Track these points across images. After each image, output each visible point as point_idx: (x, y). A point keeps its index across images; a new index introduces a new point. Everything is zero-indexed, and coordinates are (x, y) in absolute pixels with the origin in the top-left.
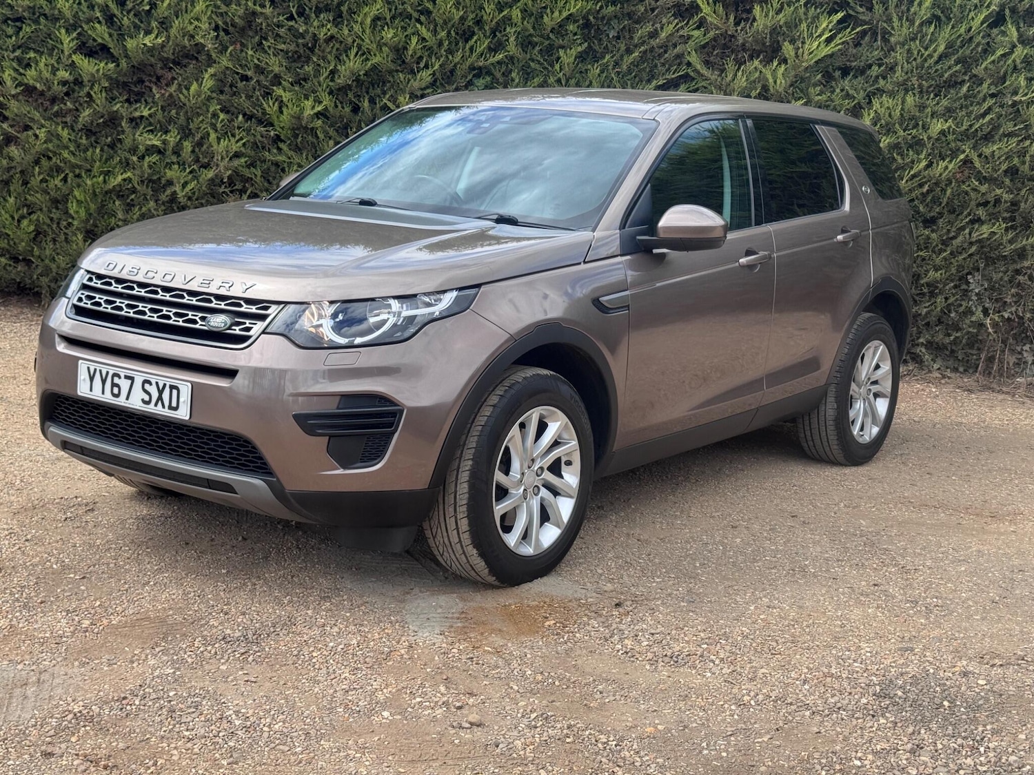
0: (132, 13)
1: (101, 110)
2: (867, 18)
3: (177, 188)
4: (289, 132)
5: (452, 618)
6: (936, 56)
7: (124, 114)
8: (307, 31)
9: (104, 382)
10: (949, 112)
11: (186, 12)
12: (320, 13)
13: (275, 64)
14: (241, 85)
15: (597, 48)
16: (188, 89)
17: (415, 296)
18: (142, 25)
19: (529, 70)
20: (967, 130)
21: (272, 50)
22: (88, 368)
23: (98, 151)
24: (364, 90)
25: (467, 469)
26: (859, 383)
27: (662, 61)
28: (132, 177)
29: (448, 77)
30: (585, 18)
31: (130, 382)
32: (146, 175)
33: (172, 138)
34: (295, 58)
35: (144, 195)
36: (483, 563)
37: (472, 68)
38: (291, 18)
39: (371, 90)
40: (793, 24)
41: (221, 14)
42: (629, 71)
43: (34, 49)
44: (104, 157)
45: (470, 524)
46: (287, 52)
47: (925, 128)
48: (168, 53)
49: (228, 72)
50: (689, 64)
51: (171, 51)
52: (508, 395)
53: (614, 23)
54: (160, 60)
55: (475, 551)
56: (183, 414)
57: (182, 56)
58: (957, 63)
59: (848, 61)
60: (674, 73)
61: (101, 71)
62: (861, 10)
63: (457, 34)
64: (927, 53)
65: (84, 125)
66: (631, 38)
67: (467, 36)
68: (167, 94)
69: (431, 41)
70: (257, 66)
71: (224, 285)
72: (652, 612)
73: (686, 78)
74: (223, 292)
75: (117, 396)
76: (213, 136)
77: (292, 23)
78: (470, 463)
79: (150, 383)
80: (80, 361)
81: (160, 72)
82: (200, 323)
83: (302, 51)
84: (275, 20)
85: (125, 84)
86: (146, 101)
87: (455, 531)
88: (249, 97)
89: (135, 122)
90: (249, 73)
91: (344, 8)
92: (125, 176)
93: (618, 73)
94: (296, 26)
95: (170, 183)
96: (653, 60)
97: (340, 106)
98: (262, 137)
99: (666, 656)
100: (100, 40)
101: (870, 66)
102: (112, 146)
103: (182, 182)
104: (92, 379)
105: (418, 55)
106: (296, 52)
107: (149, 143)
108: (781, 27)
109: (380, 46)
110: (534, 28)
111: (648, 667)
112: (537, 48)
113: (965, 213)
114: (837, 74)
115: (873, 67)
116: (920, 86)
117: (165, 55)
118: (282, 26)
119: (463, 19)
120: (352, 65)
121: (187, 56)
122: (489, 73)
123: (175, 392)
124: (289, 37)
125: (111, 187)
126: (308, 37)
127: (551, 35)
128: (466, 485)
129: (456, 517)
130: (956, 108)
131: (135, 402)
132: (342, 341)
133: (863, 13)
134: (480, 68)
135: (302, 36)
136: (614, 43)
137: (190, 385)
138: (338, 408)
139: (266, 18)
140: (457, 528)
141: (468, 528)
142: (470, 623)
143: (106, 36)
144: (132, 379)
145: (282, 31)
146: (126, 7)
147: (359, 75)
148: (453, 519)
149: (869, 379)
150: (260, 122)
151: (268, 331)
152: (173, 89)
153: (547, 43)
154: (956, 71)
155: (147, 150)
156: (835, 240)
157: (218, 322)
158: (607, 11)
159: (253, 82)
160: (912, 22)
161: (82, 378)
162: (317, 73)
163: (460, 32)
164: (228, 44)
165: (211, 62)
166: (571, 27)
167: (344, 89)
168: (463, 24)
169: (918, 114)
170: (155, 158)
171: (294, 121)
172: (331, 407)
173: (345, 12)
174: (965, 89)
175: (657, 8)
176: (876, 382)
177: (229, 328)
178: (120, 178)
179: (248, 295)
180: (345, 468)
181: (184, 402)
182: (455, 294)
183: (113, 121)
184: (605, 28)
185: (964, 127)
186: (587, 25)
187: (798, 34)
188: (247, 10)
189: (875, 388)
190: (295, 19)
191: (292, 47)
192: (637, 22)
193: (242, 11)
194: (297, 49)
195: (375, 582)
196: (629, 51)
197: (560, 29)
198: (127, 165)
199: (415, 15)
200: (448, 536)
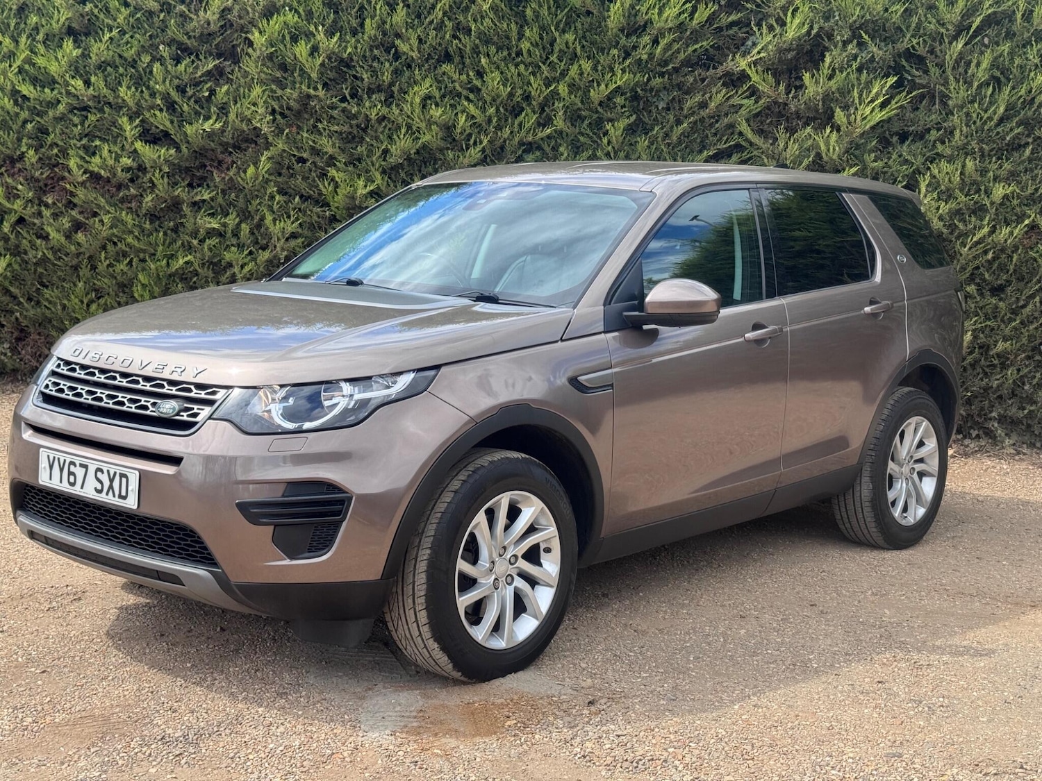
0: (193, 99)
1: (163, 195)
2: (923, 82)
3: (236, 269)
4: (344, 212)
5: (408, 717)
6: (996, 118)
7: (185, 198)
8: (359, 112)
9: (61, 470)
10: (1013, 176)
11: (244, 97)
12: (373, 93)
13: (328, 146)
14: (297, 167)
15: (646, 120)
16: (245, 172)
17: (370, 378)
18: (202, 111)
19: (579, 144)
20: (1033, 194)
21: (327, 131)
22: (48, 456)
23: (161, 234)
24: (416, 168)
25: (425, 558)
26: (899, 461)
27: (713, 131)
28: (193, 260)
29: (499, 153)
30: (633, 90)
31: (84, 470)
32: (207, 258)
33: (232, 220)
34: (350, 139)
35: (206, 277)
36: (446, 658)
37: (521, 143)
38: (344, 100)
39: (423, 168)
40: (845, 91)
41: (278, 98)
42: (680, 142)
43: (100, 137)
44: (167, 242)
45: (429, 617)
46: (341, 133)
47: (988, 193)
48: (228, 138)
49: (285, 155)
50: (741, 134)
51: (231, 136)
52: (471, 481)
53: (663, 94)
54: (221, 144)
55: (436, 645)
56: (131, 503)
57: (241, 141)
58: (1018, 125)
59: (906, 125)
60: (725, 143)
61: (162, 158)
62: (917, 73)
63: (506, 110)
64: (986, 116)
65: (148, 210)
66: (681, 109)
67: (516, 111)
68: (227, 178)
69: (480, 118)
70: (313, 148)
71: (177, 369)
72: (626, 711)
73: (738, 148)
74: (175, 377)
75: (73, 484)
76: (269, 218)
77: (344, 105)
78: (428, 551)
79: (102, 471)
80: (42, 449)
81: (221, 157)
82: (151, 409)
83: (355, 132)
84: (328, 102)
85: (188, 170)
86: (208, 185)
87: (415, 624)
88: (305, 179)
89: (197, 206)
90: (305, 155)
91: (395, 89)
92: (186, 259)
93: (669, 144)
94: (349, 107)
95: (230, 265)
96: (704, 131)
97: (392, 185)
98: (319, 217)
99: (627, 760)
100: (161, 127)
101: (928, 131)
102: (175, 230)
103: (240, 263)
104: (51, 467)
105: (467, 132)
106: (350, 133)
107: (209, 226)
108: (833, 93)
109: (430, 123)
110: (582, 102)
111: (603, 773)
112: (586, 122)
113: (1035, 280)
114: (895, 139)
115: (932, 132)
116: (981, 150)
117: (225, 140)
118: (336, 108)
119: (511, 95)
120: (402, 145)
121: (247, 140)
122: (539, 148)
123: (124, 480)
124: (343, 118)
125: (173, 270)
126: (361, 118)
127: (600, 109)
128: (423, 576)
129: (415, 609)
130: (1021, 172)
131: (88, 491)
132: (290, 426)
133: (919, 76)
134: (530, 143)
135: (355, 116)
136: (664, 114)
137: (137, 473)
138: (283, 496)
139: (320, 100)
140: (417, 621)
141: (427, 621)
142: (427, 723)
143: (168, 124)
144: (85, 466)
145: (335, 113)
146: (187, 94)
147: (410, 154)
148: (412, 611)
149: (912, 457)
150: (317, 202)
151: (214, 416)
152: (231, 173)
153: (595, 116)
154: (1019, 134)
155: (208, 233)
156: (862, 312)
157: (168, 408)
158: (655, 83)
159: (308, 164)
160: (970, 84)
161: (43, 466)
162: (370, 153)
163: (509, 108)
164: (285, 127)
165: (268, 145)
166: (619, 100)
167: (396, 168)
168: (512, 100)
169: (979, 179)
170: (214, 241)
171: (347, 200)
172: (276, 495)
173: (396, 93)
174: (1028, 152)
175: (707, 77)
176: (921, 461)
177: (178, 414)
178: (181, 262)
179: (199, 380)
180: (291, 558)
181: (132, 490)
182: (412, 375)
183: (175, 205)
184: (655, 100)
185: (1030, 191)
186: (636, 97)
187: (851, 100)
188: (301, 93)
189: (919, 467)
190: (348, 101)
191: (346, 128)
192: (687, 93)
193: (297, 94)
194: (350, 130)
195: (340, 677)
196: (679, 122)
197: (607, 103)
198: (189, 248)
199: (465, 93)
200: (409, 628)
